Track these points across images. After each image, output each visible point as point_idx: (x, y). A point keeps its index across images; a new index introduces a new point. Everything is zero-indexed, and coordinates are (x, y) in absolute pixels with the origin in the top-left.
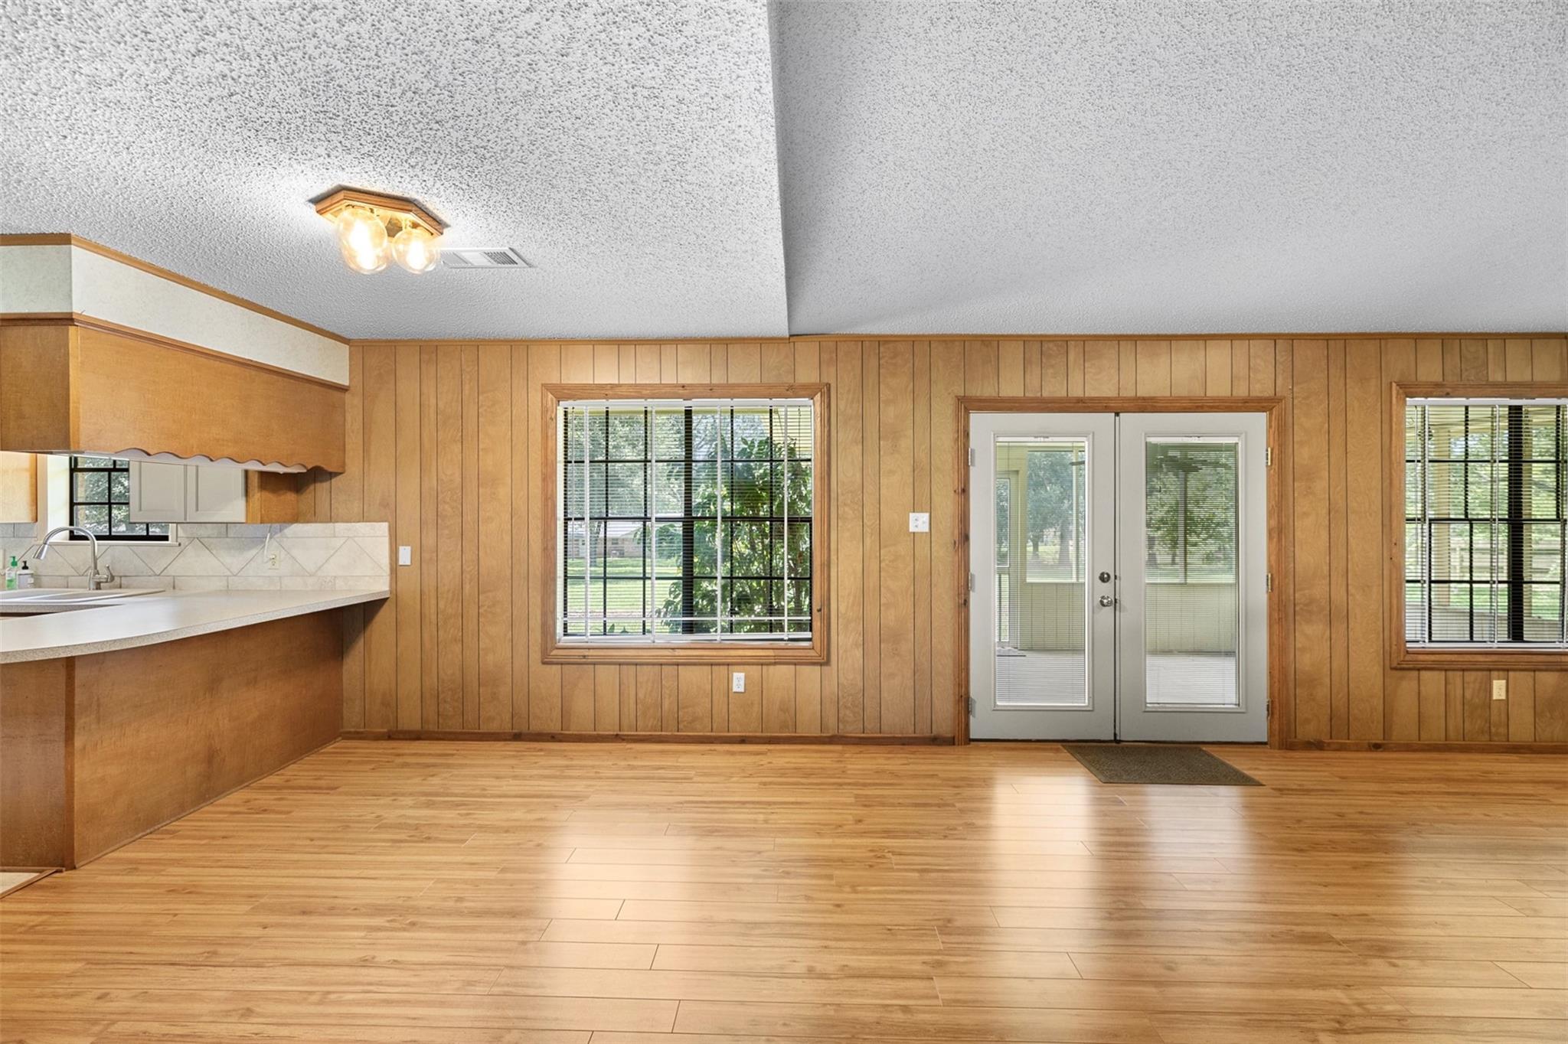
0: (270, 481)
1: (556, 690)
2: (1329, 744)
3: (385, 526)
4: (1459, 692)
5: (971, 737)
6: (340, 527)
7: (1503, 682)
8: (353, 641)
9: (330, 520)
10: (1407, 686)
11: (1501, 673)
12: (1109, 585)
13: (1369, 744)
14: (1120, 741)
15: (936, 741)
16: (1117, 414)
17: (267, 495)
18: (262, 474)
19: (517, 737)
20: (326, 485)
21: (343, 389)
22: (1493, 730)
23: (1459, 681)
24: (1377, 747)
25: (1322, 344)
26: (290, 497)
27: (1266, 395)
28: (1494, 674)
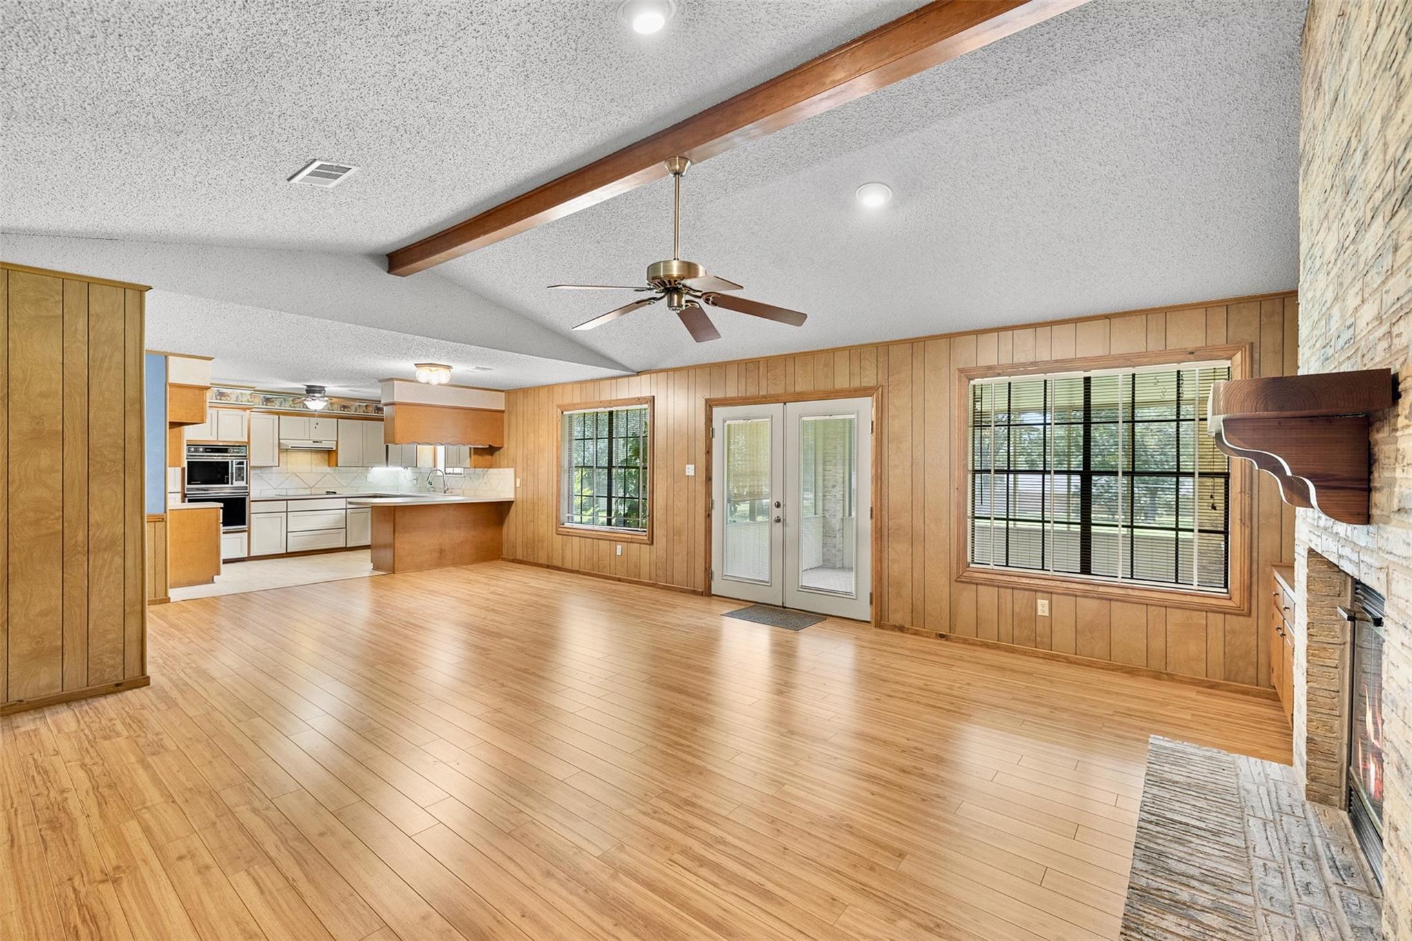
0: (477, 451)
1: (560, 547)
2: (908, 629)
3: (513, 470)
4: (1009, 605)
5: (713, 593)
6: (502, 469)
7: (1046, 602)
8: (505, 519)
9: (500, 467)
10: (968, 594)
11: (1045, 595)
12: (780, 510)
13: (936, 634)
14: (785, 608)
15: (694, 592)
16: (785, 404)
17: (477, 457)
18: (475, 448)
19: (548, 567)
20: (498, 453)
21: (503, 412)
22: (1038, 639)
23: (1009, 598)
24: (942, 636)
25: (908, 346)
26: (488, 457)
27: (871, 385)
28: (1039, 594)
